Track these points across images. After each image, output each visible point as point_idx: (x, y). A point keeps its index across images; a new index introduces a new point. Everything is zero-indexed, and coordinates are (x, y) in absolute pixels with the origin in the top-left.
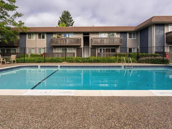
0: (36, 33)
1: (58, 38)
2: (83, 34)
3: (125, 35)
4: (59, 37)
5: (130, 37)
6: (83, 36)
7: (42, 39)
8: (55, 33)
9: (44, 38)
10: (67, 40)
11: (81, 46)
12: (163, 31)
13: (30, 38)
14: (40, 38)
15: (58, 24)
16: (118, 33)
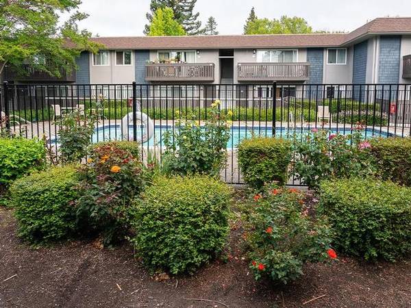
0: (111, 51)
1: (163, 64)
2: (218, 54)
3: (319, 55)
4: (164, 62)
5: (332, 60)
6: (220, 59)
7: (124, 65)
8: (155, 51)
9: (130, 63)
10: (183, 68)
11: (213, 81)
12: (397, 52)
13: (99, 63)
14: (120, 61)
15: (150, 7)
16: (301, 49)
